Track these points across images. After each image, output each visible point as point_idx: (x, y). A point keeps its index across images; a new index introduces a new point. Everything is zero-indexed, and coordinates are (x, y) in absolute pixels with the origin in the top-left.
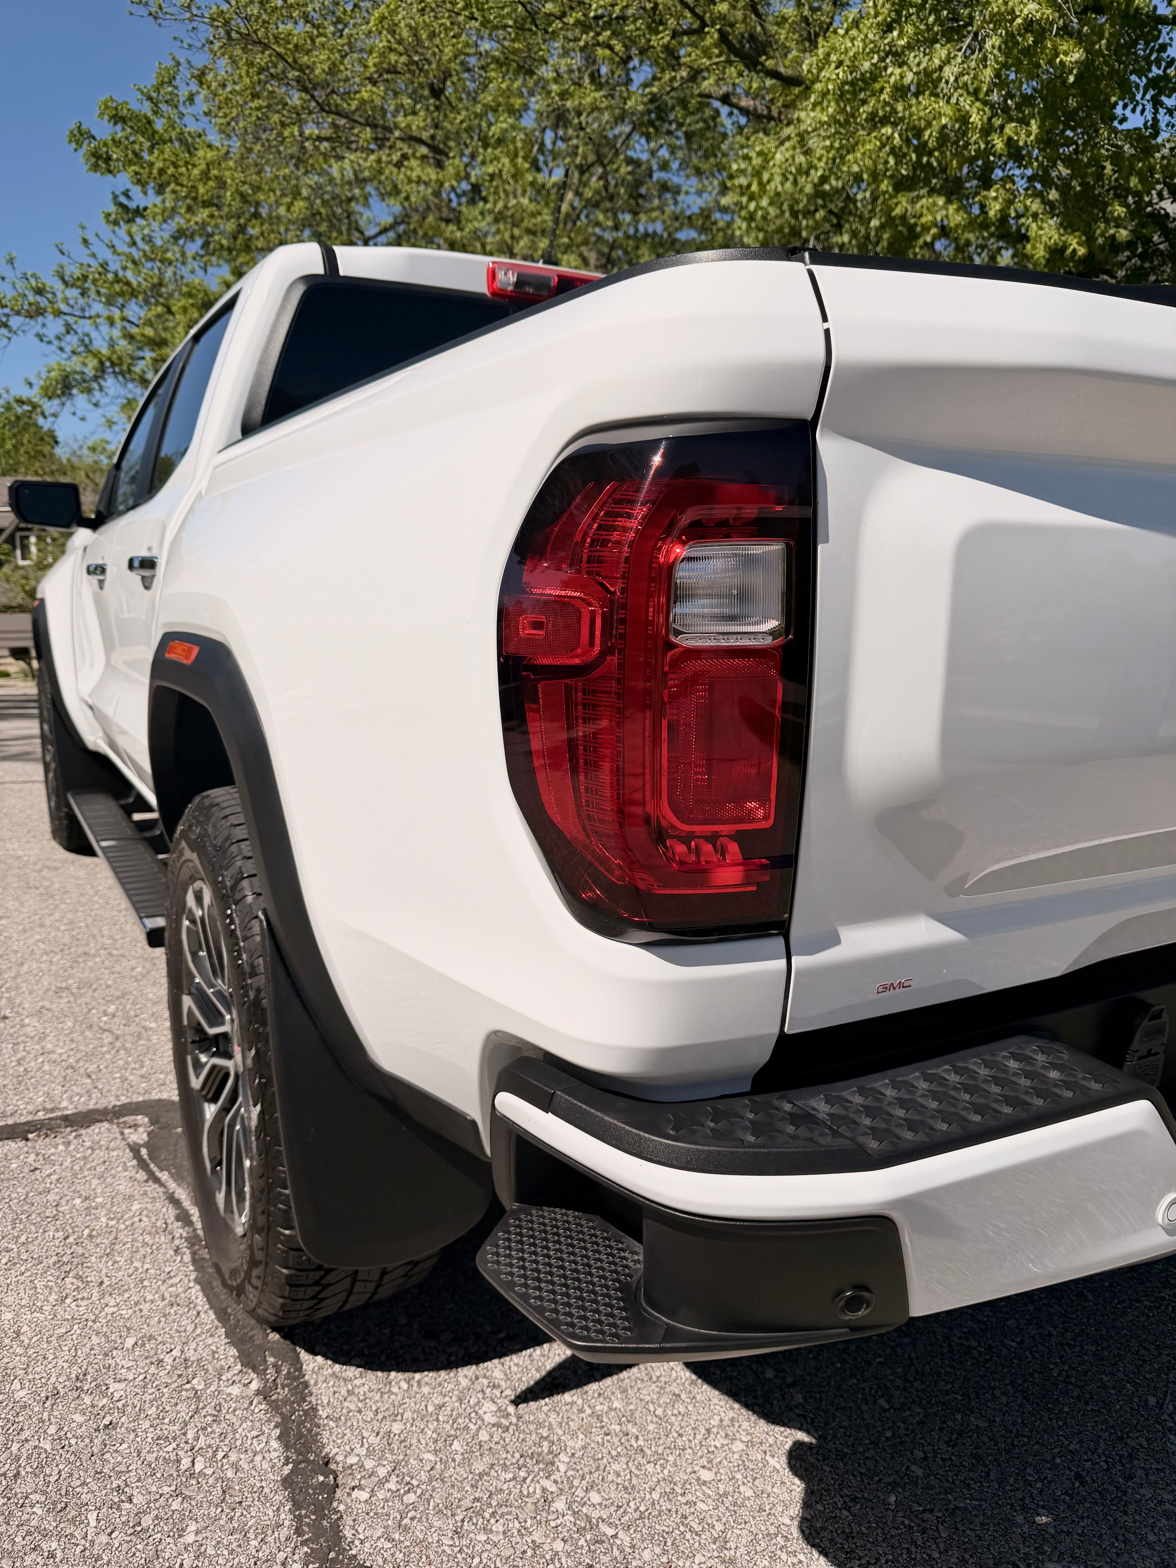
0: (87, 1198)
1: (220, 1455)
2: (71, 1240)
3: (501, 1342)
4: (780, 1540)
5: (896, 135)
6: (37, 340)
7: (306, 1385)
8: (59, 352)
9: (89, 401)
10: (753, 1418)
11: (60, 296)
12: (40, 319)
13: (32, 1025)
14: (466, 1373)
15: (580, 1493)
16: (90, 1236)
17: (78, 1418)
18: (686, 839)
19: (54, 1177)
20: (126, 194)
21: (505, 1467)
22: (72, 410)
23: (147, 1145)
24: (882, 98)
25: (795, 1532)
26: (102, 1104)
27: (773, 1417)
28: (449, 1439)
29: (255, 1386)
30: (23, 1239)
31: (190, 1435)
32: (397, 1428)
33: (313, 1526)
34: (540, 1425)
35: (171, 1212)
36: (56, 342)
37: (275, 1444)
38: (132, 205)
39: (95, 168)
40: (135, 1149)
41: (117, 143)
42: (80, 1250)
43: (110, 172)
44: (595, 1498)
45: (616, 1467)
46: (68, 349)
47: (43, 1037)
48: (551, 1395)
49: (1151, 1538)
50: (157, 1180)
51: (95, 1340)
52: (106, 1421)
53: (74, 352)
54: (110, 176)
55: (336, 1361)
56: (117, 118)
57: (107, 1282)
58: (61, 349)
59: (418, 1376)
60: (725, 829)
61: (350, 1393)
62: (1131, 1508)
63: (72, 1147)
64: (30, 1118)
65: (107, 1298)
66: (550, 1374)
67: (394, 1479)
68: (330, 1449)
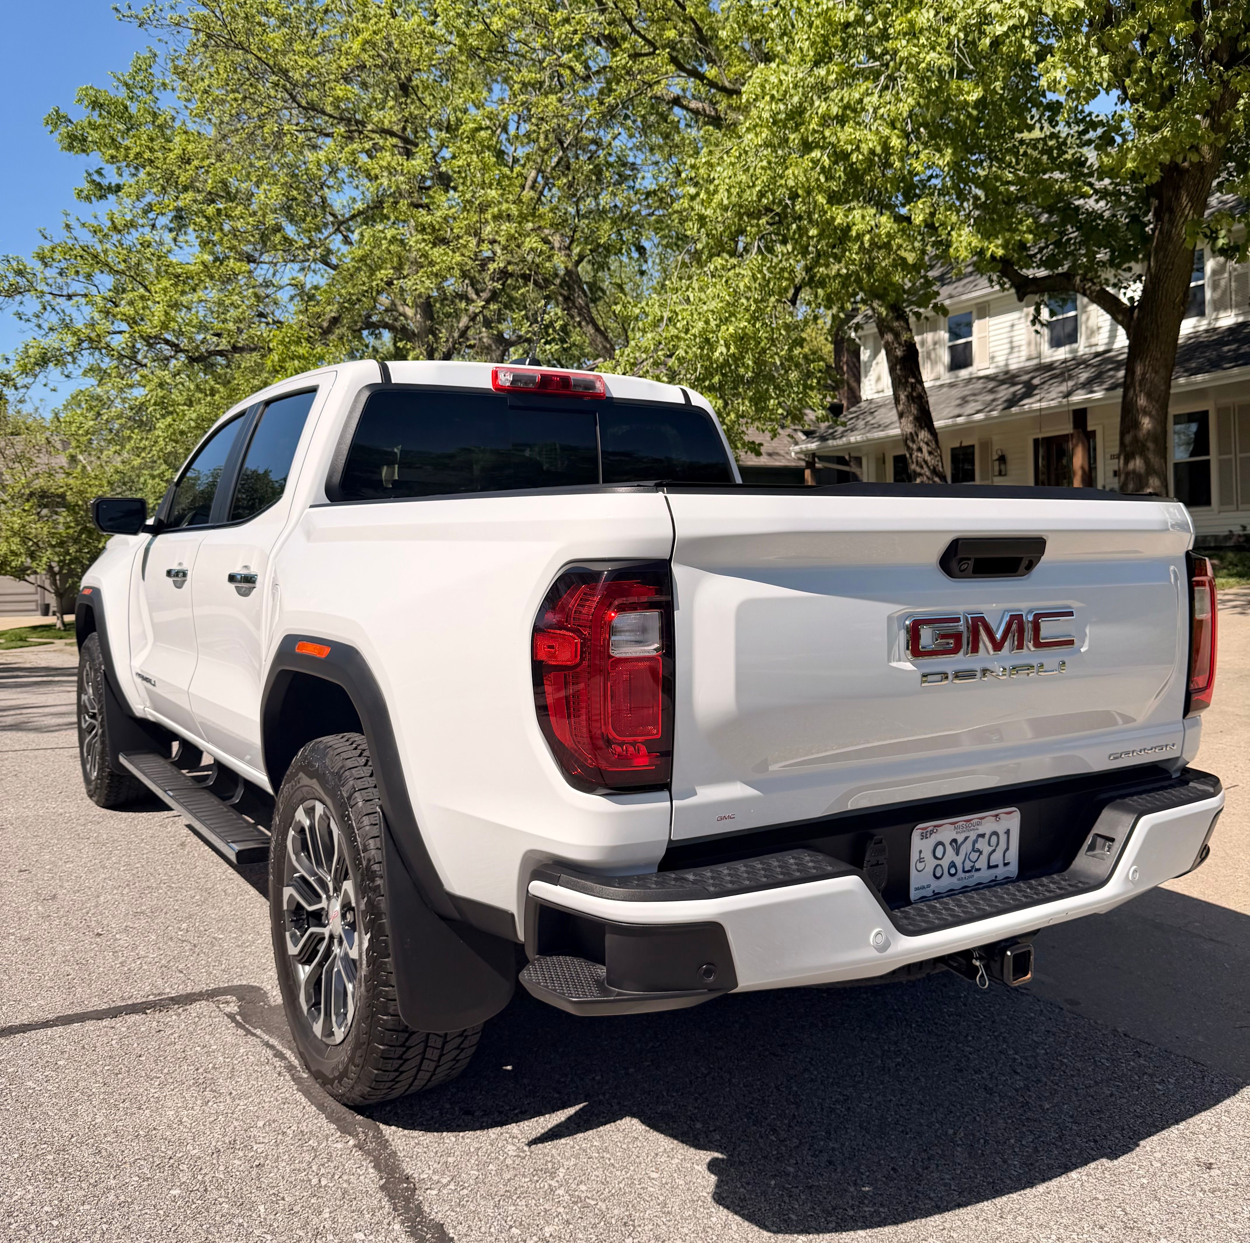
0: (204, 1047)
1: (336, 1177)
2: (201, 1070)
3: (516, 1115)
4: (700, 1203)
5: (825, 157)
6: (16, 318)
7: (387, 1141)
8: (36, 329)
9: (62, 374)
10: (686, 1147)
11: (40, 276)
12: (18, 298)
13: (123, 939)
14: (493, 1132)
15: (574, 1186)
16: (214, 1068)
17: (237, 1162)
18: (621, 744)
19: (176, 1035)
20: (99, 172)
21: (524, 1176)
22: (44, 381)
23: (239, 1013)
24: (811, 127)
25: (710, 1199)
26: (197, 989)
27: (698, 1146)
28: (486, 1164)
29: (352, 1143)
30: (166, 1071)
31: (314, 1168)
32: (451, 1160)
33: (403, 1207)
34: (545, 1155)
35: (270, 1053)
36: (34, 320)
37: (371, 1170)
38: (105, 182)
39: (71, 147)
40: (232, 1017)
41: (94, 127)
42: (210, 1076)
43: (84, 151)
44: (583, 1187)
45: (596, 1173)
46: (46, 326)
47: (135, 947)
48: (552, 1140)
49: (932, 1195)
50: (254, 1035)
51: (236, 1123)
52: (257, 1163)
53: (51, 329)
54: (84, 155)
55: (405, 1128)
56: (96, 105)
57: (234, 1093)
58: (39, 326)
59: (461, 1134)
60: (640, 739)
61: (418, 1144)
62: (923, 1182)
63: (182, 1017)
64: (144, 1000)
65: (237, 1102)
66: (550, 1130)
67: (452, 1183)
68: (409, 1171)
